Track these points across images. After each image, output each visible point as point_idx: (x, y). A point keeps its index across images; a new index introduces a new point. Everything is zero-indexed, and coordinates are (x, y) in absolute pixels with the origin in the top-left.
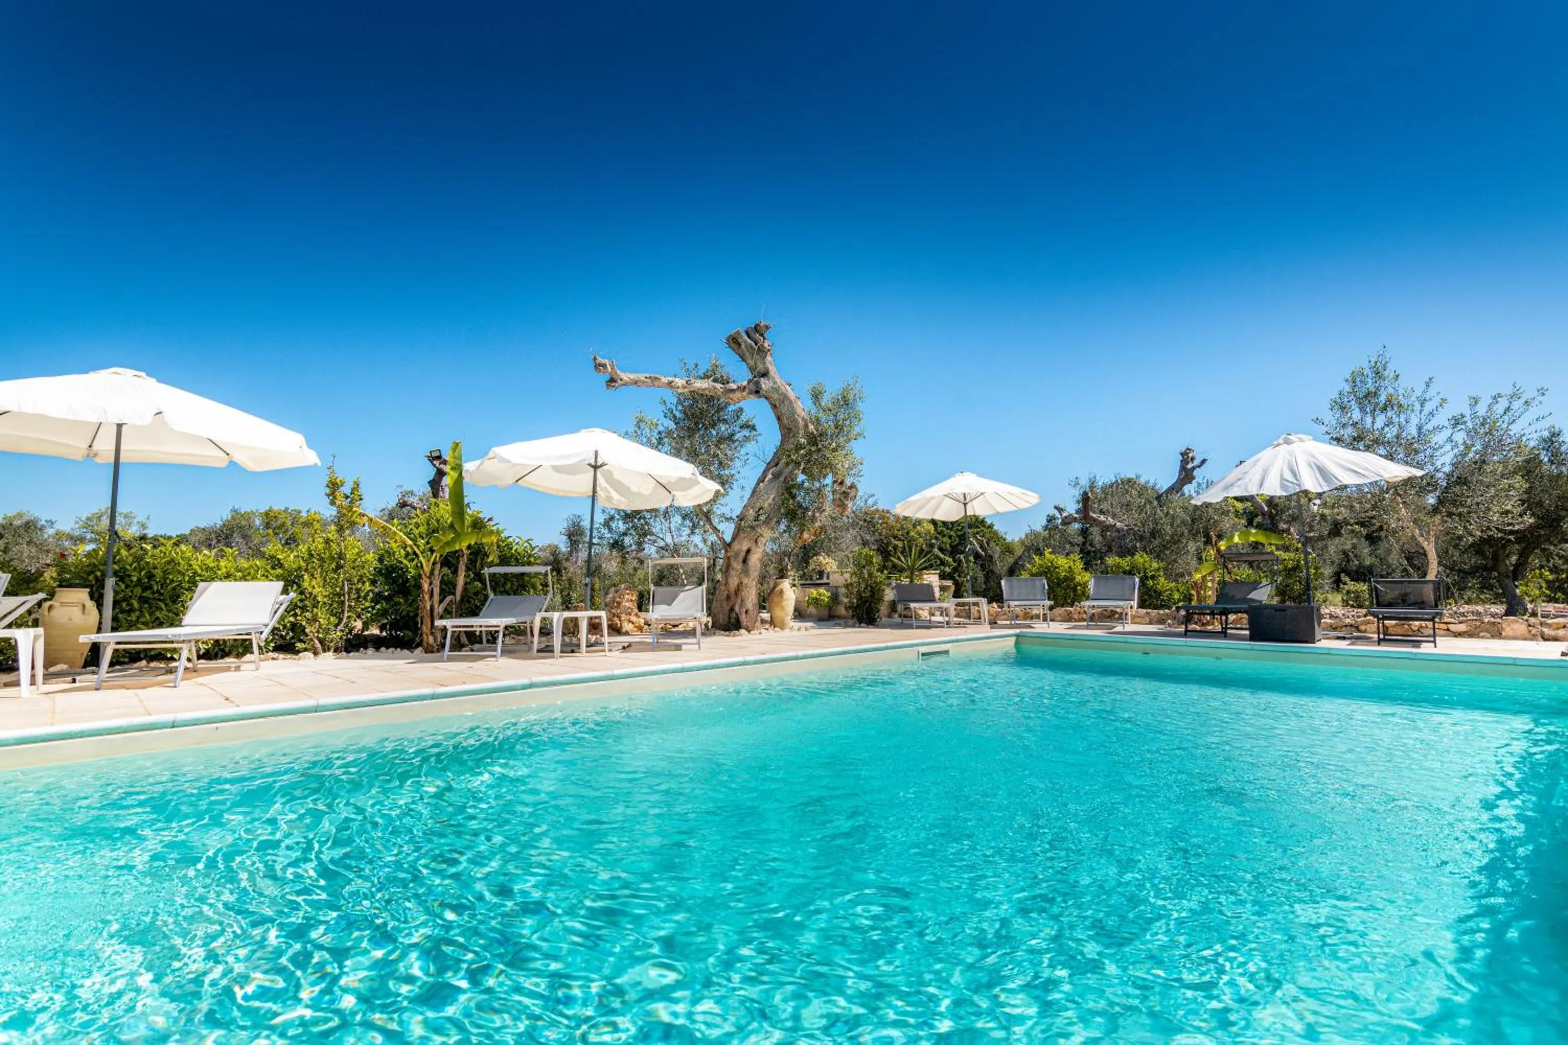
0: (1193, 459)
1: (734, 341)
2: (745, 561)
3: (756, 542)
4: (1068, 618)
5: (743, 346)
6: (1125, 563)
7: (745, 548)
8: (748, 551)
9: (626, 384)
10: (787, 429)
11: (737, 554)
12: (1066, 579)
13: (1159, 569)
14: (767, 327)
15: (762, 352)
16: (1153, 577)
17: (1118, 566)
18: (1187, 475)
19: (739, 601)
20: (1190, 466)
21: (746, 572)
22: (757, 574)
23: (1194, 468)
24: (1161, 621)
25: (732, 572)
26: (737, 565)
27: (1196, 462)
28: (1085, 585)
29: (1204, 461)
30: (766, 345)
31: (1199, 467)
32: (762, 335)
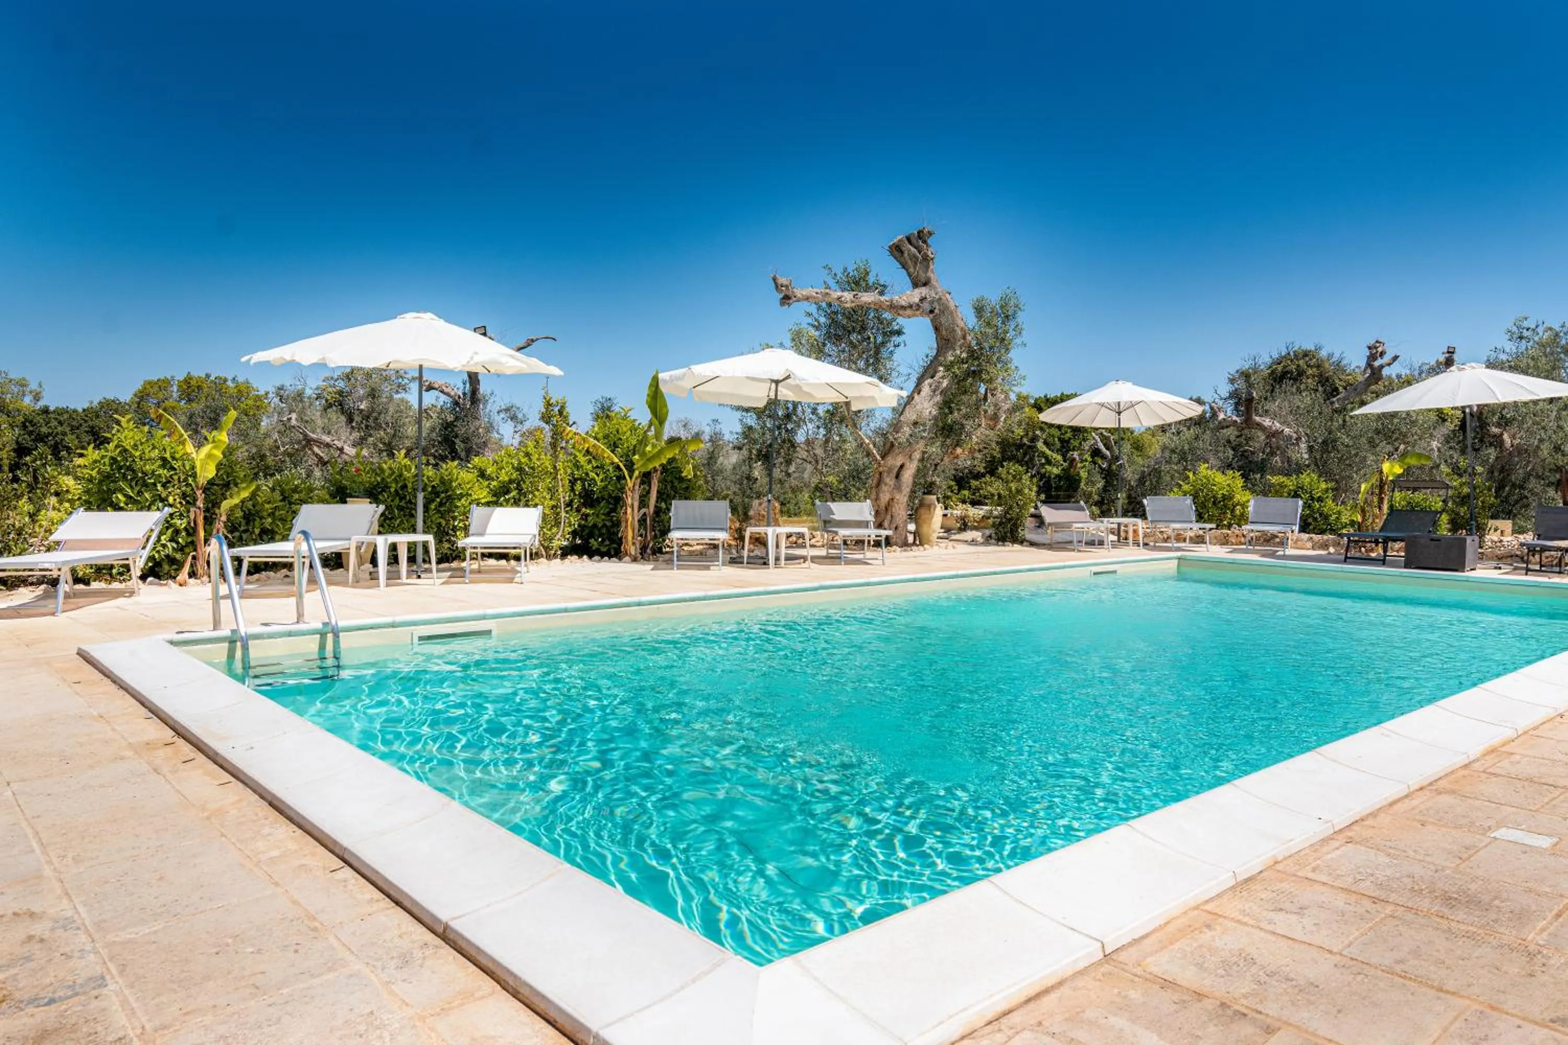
0: (1382, 354)
1: (896, 250)
2: (897, 477)
3: (910, 457)
4: (1224, 541)
5: (906, 255)
6: (1290, 483)
7: (899, 464)
8: (902, 466)
9: (798, 301)
10: (945, 340)
11: (890, 471)
12: (1224, 497)
13: (1327, 490)
14: (930, 234)
15: (926, 260)
16: (1320, 500)
17: (1282, 486)
18: (1373, 373)
19: (889, 517)
20: (1377, 364)
21: (898, 488)
22: (908, 490)
23: (1382, 367)
24: (1325, 546)
25: (884, 488)
26: (889, 480)
27: (1386, 359)
28: (1244, 506)
29: (1396, 358)
30: (929, 253)
31: (1389, 365)
32: (925, 242)
